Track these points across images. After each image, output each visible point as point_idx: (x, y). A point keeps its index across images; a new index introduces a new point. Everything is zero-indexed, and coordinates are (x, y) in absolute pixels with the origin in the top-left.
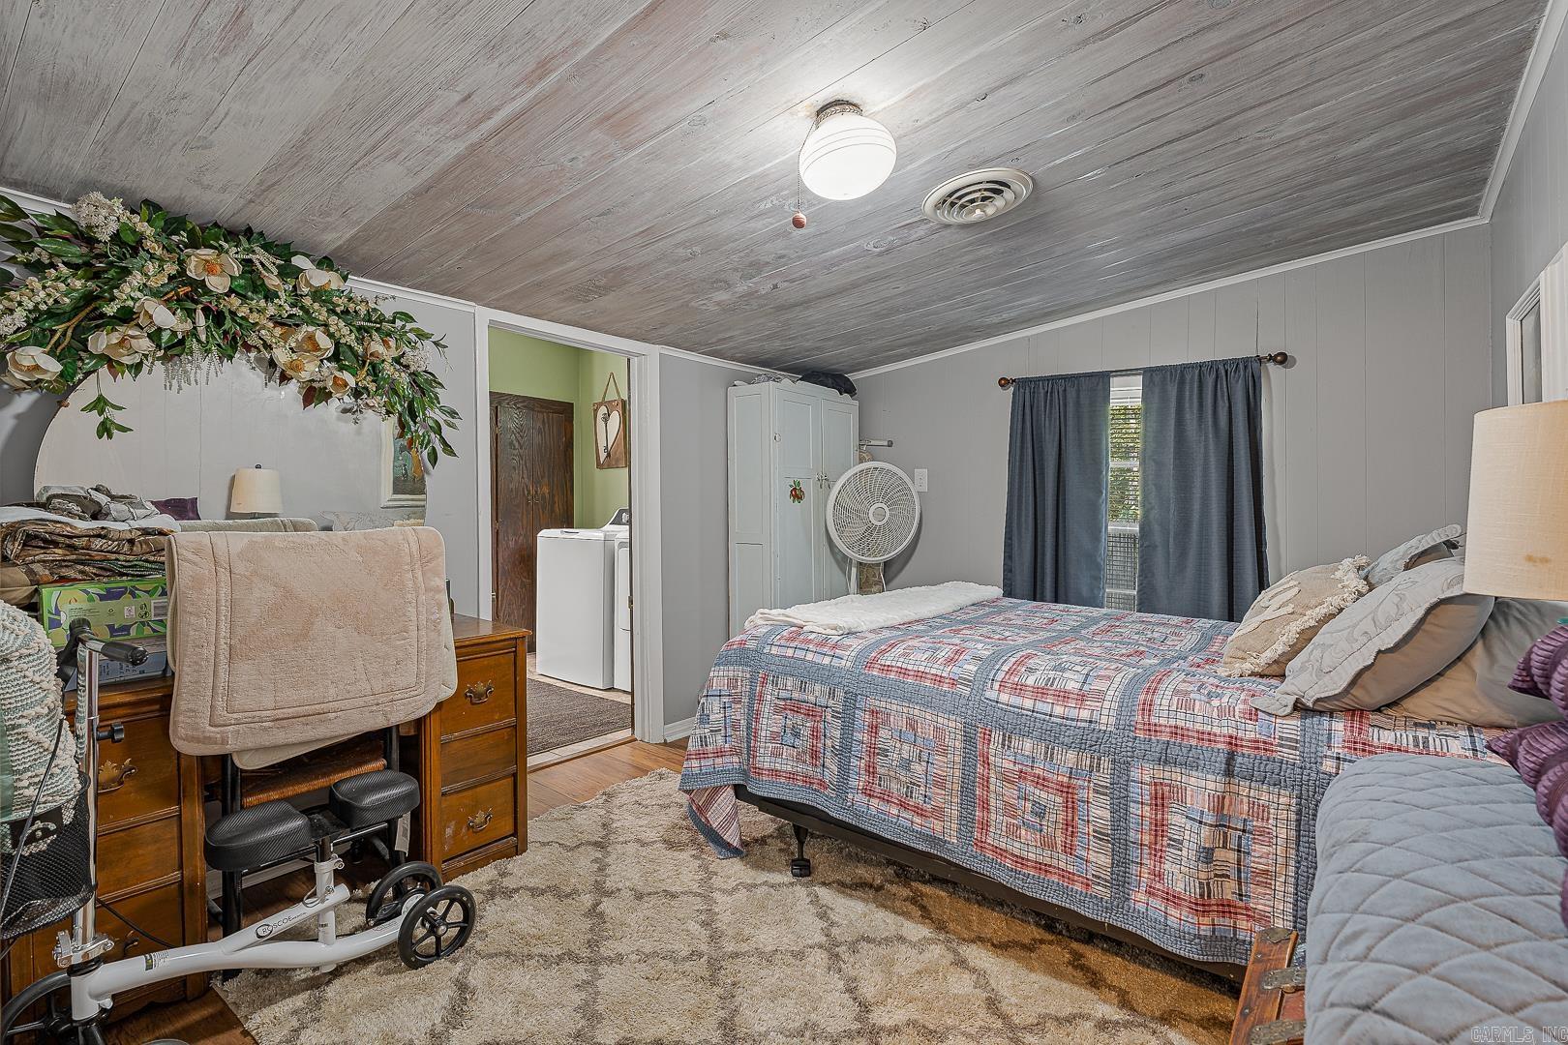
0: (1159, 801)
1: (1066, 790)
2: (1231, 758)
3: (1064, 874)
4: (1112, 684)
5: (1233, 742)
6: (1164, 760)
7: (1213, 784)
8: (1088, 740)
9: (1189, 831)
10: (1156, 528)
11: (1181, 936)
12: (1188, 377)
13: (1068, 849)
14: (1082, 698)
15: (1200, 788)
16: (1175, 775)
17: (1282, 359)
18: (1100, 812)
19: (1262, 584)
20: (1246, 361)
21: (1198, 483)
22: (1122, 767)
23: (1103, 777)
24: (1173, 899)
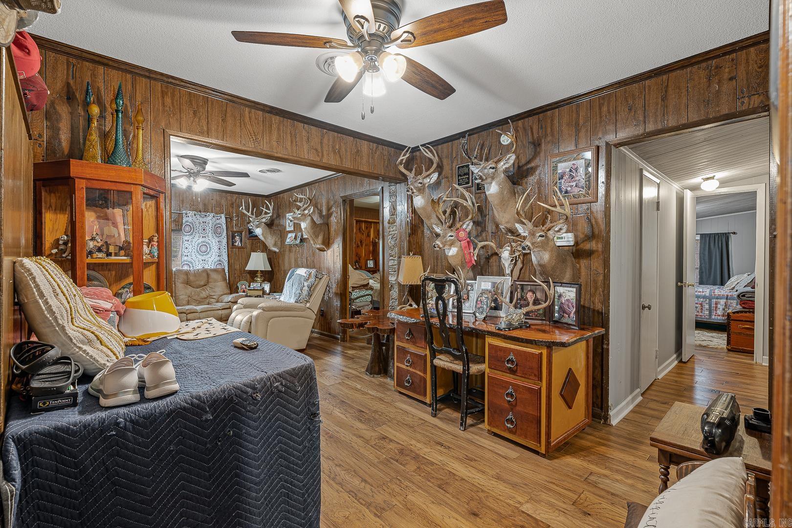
0: (716, 304)
1: (701, 304)
2: (727, 297)
3: (700, 316)
4: (708, 291)
5: (727, 295)
6: (717, 298)
7: (725, 300)
8: (704, 297)
9: (721, 307)
10: (703, 268)
11: (720, 320)
12: (711, 236)
13: (701, 312)
14: (703, 292)
15: (723, 302)
16: (719, 300)
17: (734, 233)
18: (707, 306)
19: (729, 278)
20: (726, 233)
21: (714, 260)
22: (710, 300)
23: (707, 301)
24: (719, 316)
